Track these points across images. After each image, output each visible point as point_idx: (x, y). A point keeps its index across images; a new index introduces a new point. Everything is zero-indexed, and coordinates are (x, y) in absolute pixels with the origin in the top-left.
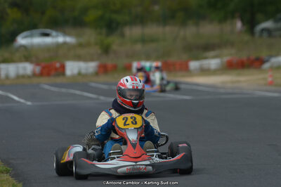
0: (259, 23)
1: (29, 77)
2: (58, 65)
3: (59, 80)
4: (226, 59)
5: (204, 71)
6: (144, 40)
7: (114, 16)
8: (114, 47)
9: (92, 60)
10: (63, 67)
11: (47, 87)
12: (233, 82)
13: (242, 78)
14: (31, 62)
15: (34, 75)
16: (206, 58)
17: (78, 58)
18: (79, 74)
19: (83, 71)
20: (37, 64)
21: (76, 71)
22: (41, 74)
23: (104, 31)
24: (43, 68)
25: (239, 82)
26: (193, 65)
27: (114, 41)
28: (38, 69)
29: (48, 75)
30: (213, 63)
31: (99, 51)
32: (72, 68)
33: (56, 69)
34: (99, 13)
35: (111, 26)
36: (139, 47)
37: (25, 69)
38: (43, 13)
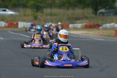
0: (99, 10)
1: (3, 28)
2: (15, 23)
3: (15, 29)
4: (84, 24)
5: (75, 29)
6: (51, 15)
7: (39, 4)
8: (39, 17)
9: (29, 22)
10: (17, 24)
11: (10, 32)
12: (86, 34)
13: (90, 32)
14: (4, 22)
15: (5, 27)
16: (76, 23)
17: (24, 21)
18: (24, 27)
19: (26, 26)
20: (7, 22)
21: (22, 26)
22: (8, 27)
23: (35, 10)
24: (9, 24)
25: (89, 34)
26: (71, 26)
27: (39, 14)
28: (7, 25)
29: (11, 27)
30: (79, 25)
31: (33, 18)
32: (21, 25)
33: (14, 25)
34: (33, 2)
35: (38, 8)
36: (49, 17)
37: (2, 24)
38: (10, 1)
